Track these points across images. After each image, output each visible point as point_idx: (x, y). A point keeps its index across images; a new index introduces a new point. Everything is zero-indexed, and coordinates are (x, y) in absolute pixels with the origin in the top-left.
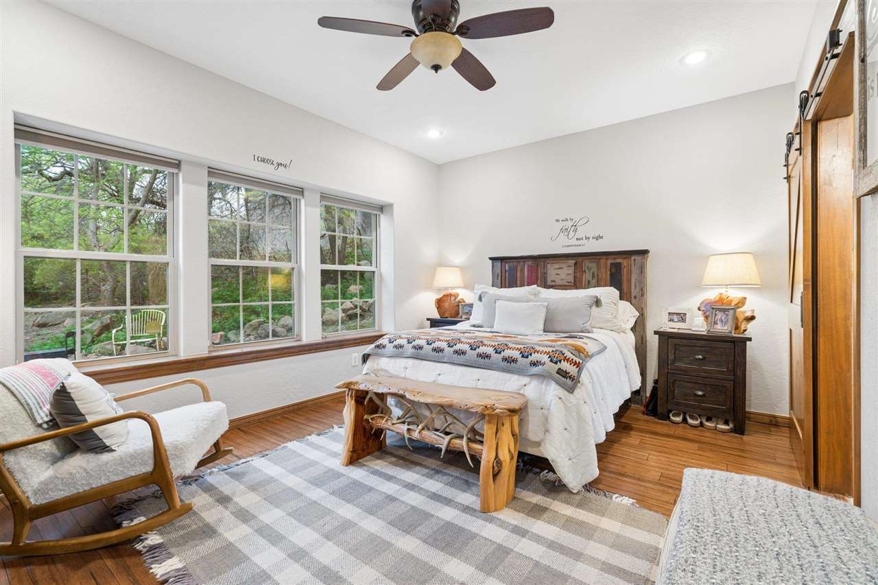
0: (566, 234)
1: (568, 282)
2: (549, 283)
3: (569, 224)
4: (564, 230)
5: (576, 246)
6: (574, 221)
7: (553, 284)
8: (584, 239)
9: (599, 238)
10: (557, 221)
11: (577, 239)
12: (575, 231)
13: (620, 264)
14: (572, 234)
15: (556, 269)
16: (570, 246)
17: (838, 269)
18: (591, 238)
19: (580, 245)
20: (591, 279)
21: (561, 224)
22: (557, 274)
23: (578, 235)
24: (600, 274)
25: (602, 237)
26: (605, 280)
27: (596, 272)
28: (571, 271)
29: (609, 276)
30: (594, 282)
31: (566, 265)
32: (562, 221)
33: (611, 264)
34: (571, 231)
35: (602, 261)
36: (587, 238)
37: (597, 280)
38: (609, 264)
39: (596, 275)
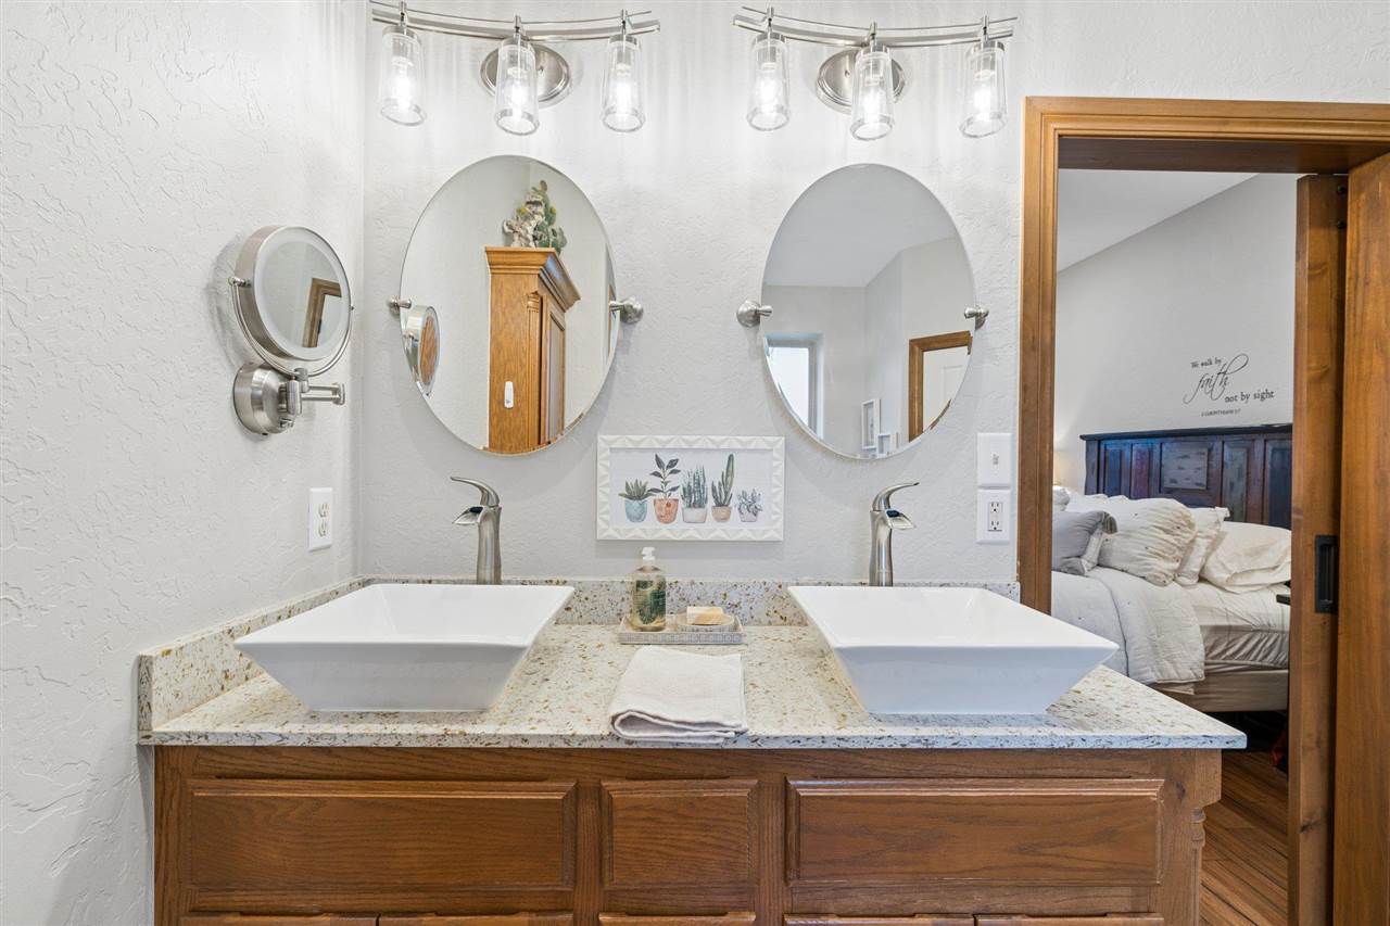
0: (1209, 389)
1: (1197, 484)
2: (1167, 484)
3: (1213, 370)
4: (1205, 382)
5: (1224, 412)
6: (1222, 363)
7: (1173, 485)
8: (1239, 399)
9: (1265, 395)
10: (1195, 365)
11: (1228, 400)
12: (1224, 383)
14: (1218, 389)
15: (1179, 457)
16: (1215, 413)
17: (1372, 492)
18: (1252, 397)
19: (1232, 412)
20: (1235, 480)
21: (1201, 371)
22: (1181, 468)
23: (1230, 391)
24: (1252, 471)
25: (1271, 395)
26: (1260, 483)
27: (1245, 467)
28: (1202, 463)
29: (1268, 475)
30: (1241, 486)
31: (1194, 451)
32: (1202, 364)
33: (1274, 451)
34: (1217, 384)
35: (1259, 446)
36: (1245, 397)
37: (1247, 483)
38: (1269, 452)
39: (1245, 472)
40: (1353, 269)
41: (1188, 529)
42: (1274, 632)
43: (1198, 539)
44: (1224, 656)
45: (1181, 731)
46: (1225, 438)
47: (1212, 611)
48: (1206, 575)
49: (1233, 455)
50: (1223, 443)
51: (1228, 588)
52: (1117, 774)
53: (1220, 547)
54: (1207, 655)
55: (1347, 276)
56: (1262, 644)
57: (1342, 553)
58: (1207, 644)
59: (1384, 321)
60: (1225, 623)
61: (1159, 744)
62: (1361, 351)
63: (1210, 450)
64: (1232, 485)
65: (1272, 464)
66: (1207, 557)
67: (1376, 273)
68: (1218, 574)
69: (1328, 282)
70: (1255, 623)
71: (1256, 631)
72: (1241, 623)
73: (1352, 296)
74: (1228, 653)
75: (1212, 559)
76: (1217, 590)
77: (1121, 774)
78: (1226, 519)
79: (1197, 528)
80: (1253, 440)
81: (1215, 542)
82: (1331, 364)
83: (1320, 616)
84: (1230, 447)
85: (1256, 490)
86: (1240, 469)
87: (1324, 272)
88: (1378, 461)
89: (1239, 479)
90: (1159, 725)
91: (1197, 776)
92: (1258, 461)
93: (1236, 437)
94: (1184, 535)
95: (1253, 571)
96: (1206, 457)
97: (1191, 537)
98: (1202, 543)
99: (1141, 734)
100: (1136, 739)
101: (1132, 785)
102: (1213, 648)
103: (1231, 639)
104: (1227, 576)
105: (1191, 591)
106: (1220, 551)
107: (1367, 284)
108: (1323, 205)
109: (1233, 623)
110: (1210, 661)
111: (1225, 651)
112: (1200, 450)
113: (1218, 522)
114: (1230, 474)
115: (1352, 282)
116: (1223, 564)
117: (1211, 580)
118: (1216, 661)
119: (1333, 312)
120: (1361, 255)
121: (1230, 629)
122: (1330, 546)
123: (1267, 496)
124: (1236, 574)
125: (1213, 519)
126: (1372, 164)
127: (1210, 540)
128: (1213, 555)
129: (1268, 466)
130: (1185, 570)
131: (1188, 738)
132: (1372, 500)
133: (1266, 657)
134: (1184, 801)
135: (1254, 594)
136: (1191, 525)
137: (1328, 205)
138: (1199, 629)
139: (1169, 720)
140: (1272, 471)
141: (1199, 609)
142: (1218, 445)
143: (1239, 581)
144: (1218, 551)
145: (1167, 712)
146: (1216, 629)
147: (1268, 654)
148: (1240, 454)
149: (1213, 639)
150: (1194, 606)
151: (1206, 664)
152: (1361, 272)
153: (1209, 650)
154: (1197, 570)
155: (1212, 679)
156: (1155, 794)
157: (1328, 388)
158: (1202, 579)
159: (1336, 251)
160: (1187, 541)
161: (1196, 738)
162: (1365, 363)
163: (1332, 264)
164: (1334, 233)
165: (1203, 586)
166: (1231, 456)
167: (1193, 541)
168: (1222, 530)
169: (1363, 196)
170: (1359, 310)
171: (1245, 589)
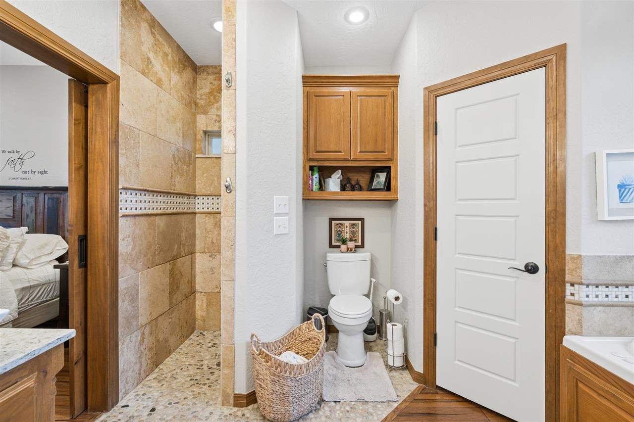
0: (13, 166)
1: (8, 216)
3: (15, 156)
4: (10, 162)
5: (21, 179)
6: (20, 154)
8: (30, 172)
9: (43, 172)
10: (4, 152)
11: (24, 172)
12: (22, 163)
13: (58, 199)
14: (18, 167)
16: (17, 179)
17: (99, 216)
18: (37, 173)
19: (26, 179)
20: (29, 213)
21: (7, 156)
23: (24, 168)
24: (38, 208)
25: (46, 172)
26: (42, 214)
27: (34, 206)
28: (10, 204)
29: (46, 210)
30: (32, 216)
31: (5, 198)
32: (9, 152)
33: (49, 199)
34: (18, 163)
35: (41, 196)
36: (34, 172)
37: (36, 214)
38: (46, 199)
39: (34, 209)
40: (91, 125)
41: (5, 240)
42: (52, 283)
43: (11, 244)
44: (28, 302)
45: (45, 342)
46: (23, 192)
47: (21, 281)
48: (17, 263)
49: (28, 201)
50: (22, 194)
51: (28, 267)
52: (8, 385)
53: (24, 247)
54: (19, 304)
55: (89, 128)
56: (46, 290)
57: (89, 242)
58: (19, 298)
59: (102, 149)
60: (28, 285)
61: (34, 354)
62: (94, 160)
63: (14, 198)
64: (28, 216)
65: (48, 205)
66: (17, 253)
67: (99, 129)
68: (22, 261)
69: (81, 127)
70: (42, 281)
71: (43, 285)
72: (36, 283)
73: (91, 136)
74: (29, 300)
75: (20, 253)
76: (22, 269)
77: (11, 383)
78: (27, 233)
79: (10, 239)
80: (38, 194)
81: (21, 245)
82: (83, 163)
83: (81, 269)
84: (26, 196)
85: (40, 217)
86: (32, 207)
87: (79, 123)
88: (101, 204)
89: (31, 212)
90: (32, 345)
91: (53, 361)
92: (41, 204)
93: (29, 192)
94: (4, 243)
95: (41, 256)
96: (12, 201)
97: (8, 244)
98: (14, 247)
99: (24, 354)
100: (22, 359)
101: (19, 386)
102: (22, 299)
103: (31, 292)
104: (28, 261)
105: (8, 273)
106: (24, 249)
107: (96, 133)
108: (79, 94)
109: (32, 284)
110: (20, 306)
111: (28, 299)
112: (8, 197)
113: (22, 235)
114: (26, 210)
115: (91, 131)
116: (25, 255)
117: (18, 265)
118: (23, 306)
119: (83, 142)
120: (94, 120)
121: (30, 287)
122: (83, 239)
123: (45, 221)
124: (33, 259)
125: (20, 233)
126: (97, 86)
127: (18, 245)
128: (21, 251)
129: (46, 206)
130: (4, 262)
131: (50, 344)
132: (99, 219)
133: (47, 296)
134: (46, 378)
135: (42, 267)
136: (7, 238)
137: (81, 95)
138: (14, 291)
139: (36, 340)
140: (48, 208)
141: (13, 281)
142: (19, 195)
143: (34, 263)
144: (23, 249)
145: (34, 336)
146: (23, 289)
147: (49, 293)
148: (32, 201)
149: (22, 295)
150: (10, 281)
151: (18, 309)
152: (94, 127)
153: (20, 301)
154: (12, 261)
155: (21, 316)
156: (33, 382)
157: (82, 172)
158: (14, 265)
159: (84, 115)
160: (5, 247)
161: (53, 342)
162: (96, 165)
163: (83, 121)
164: (83, 108)
165: (15, 269)
166: (27, 201)
167: (9, 246)
168: (25, 238)
169: (94, 97)
170: (93, 142)
171: (37, 266)
